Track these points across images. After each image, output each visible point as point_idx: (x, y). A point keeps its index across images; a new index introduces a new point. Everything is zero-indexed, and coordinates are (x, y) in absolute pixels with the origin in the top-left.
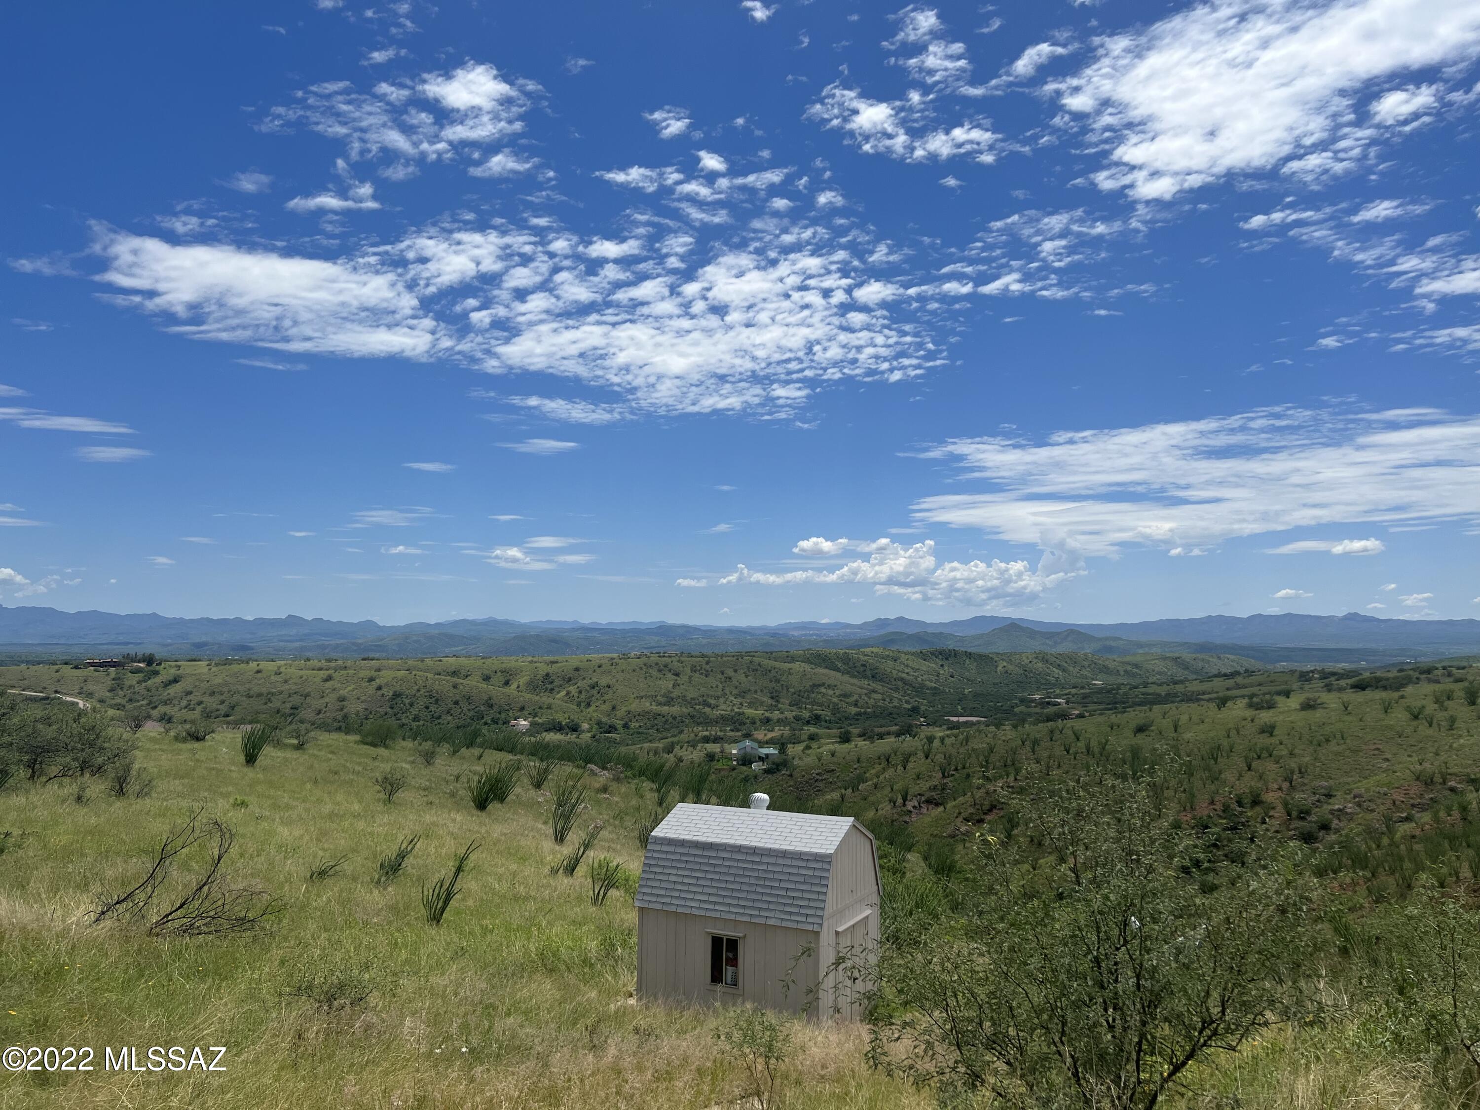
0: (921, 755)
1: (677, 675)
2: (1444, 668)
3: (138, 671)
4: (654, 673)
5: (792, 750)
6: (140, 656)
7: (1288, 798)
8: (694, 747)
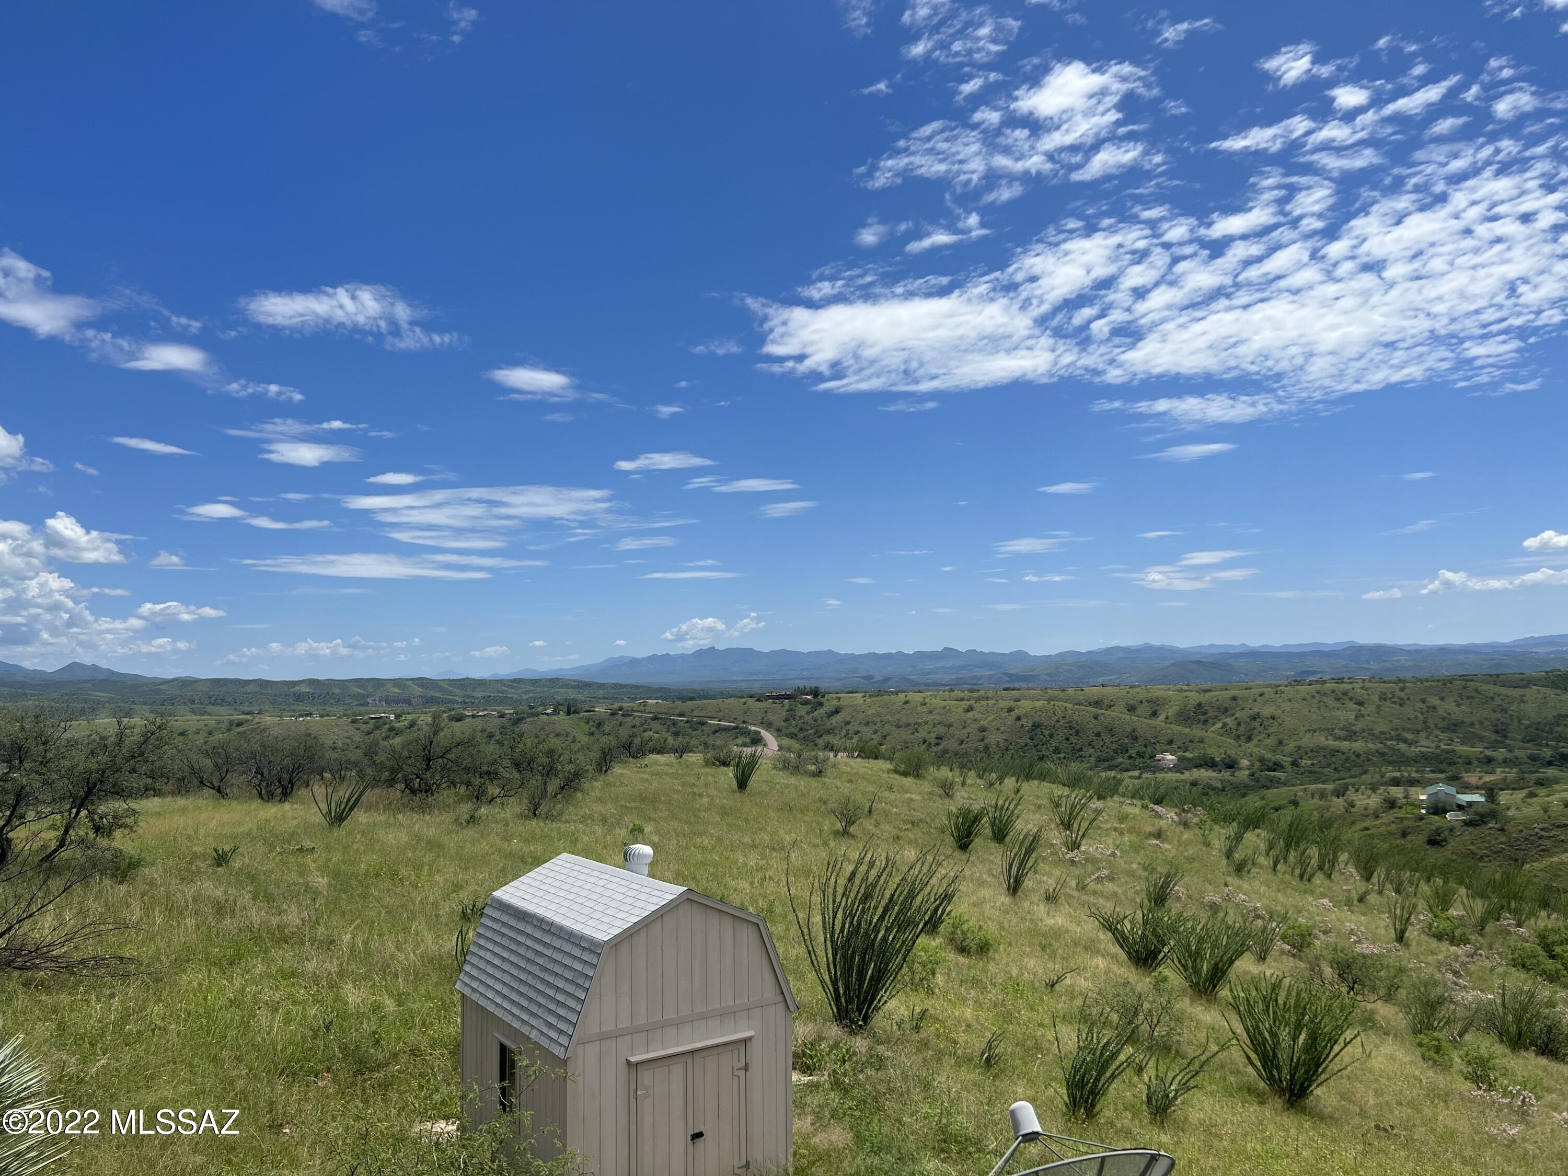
1: (1361, 704)
8: (1374, 790)
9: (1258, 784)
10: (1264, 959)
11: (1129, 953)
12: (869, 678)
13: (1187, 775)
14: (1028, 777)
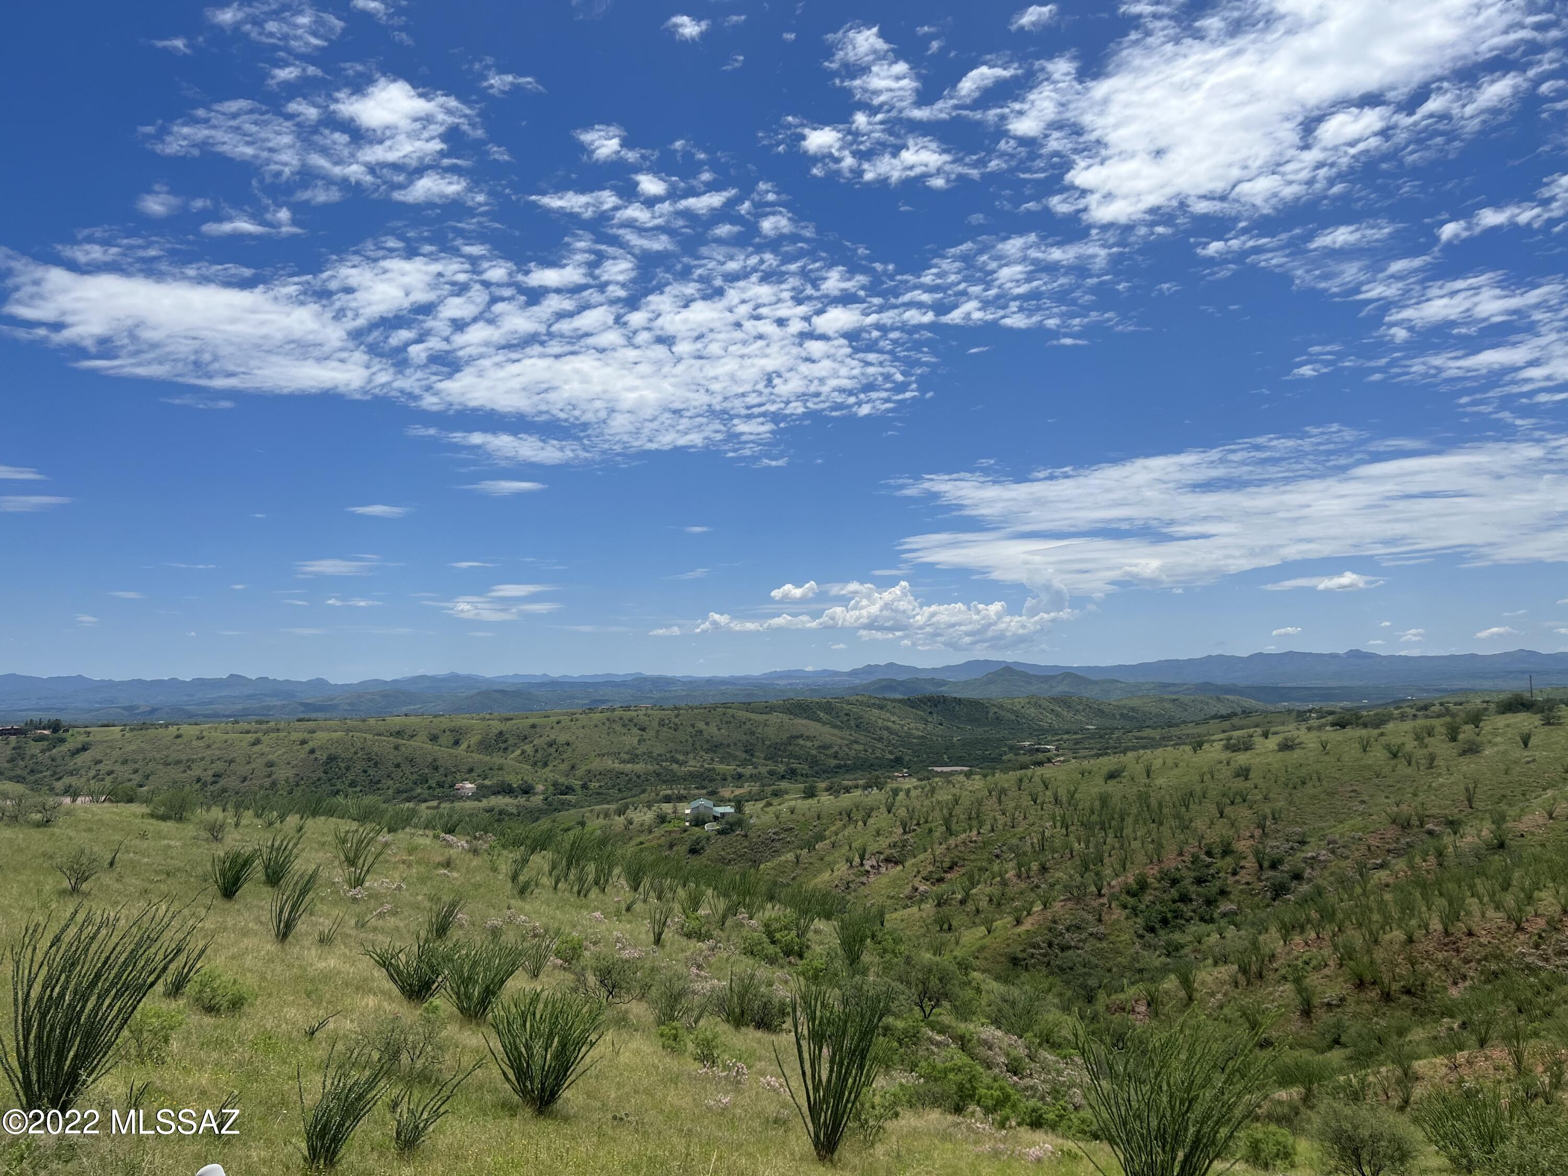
0: (883, 809)
1: (643, 729)
2: (1441, 704)
3: (42, 738)
4: (618, 727)
5: (748, 808)
6: (45, 722)
7: (1260, 846)
8: (649, 807)
9: (551, 808)
10: (536, 976)
11: (402, 989)
12: (130, 708)
13: (484, 803)
14: (314, 814)
